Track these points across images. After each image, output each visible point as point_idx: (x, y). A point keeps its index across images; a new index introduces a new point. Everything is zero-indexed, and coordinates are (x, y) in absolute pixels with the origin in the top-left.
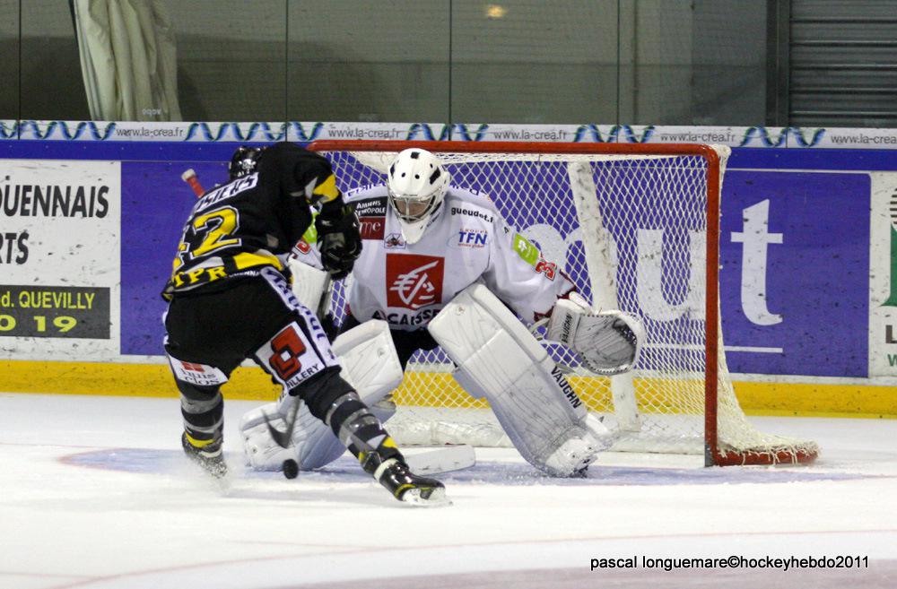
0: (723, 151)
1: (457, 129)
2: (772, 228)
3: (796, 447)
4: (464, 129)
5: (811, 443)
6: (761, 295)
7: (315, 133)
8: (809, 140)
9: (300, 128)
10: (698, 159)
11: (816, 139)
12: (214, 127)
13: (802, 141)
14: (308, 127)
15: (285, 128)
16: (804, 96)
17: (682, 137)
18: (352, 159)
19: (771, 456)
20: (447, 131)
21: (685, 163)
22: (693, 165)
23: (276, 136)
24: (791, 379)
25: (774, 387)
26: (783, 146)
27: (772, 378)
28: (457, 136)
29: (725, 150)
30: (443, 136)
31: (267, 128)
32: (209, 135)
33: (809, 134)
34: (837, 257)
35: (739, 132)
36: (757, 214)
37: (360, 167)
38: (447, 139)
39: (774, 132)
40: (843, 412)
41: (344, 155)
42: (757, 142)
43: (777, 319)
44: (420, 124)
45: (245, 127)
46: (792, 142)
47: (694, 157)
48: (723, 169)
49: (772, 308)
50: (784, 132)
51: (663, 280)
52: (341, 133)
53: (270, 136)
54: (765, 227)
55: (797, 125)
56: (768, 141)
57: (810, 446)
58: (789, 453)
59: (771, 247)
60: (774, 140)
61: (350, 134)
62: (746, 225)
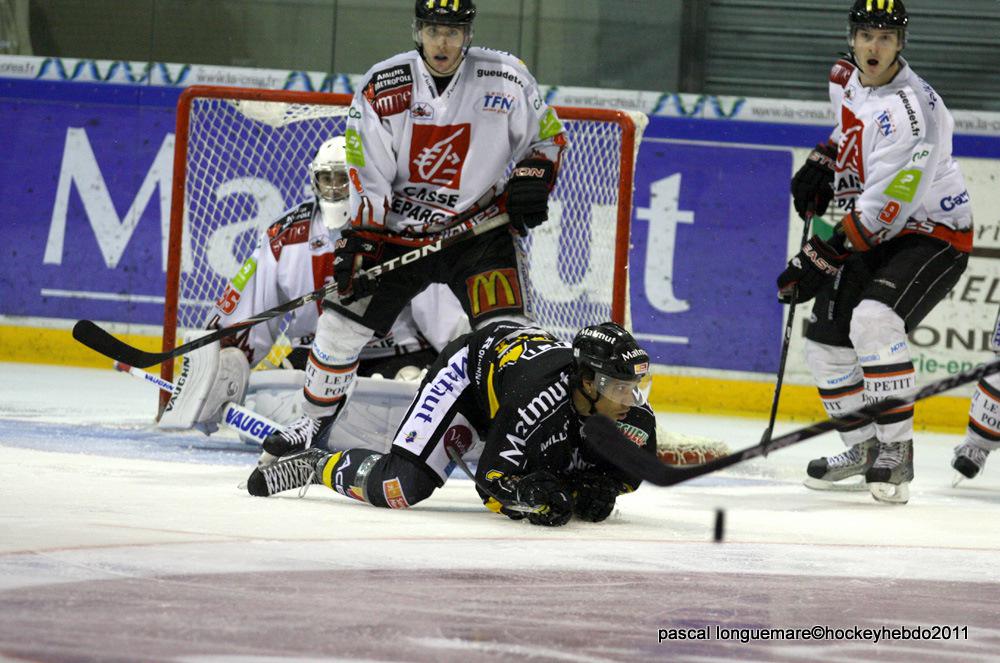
0: (640, 119)
1: (340, 80)
2: (683, 205)
3: (704, 447)
4: (347, 81)
5: (721, 443)
6: (666, 278)
7: (182, 76)
8: (727, 110)
9: (165, 70)
10: (606, 126)
11: (735, 110)
12: (70, 64)
13: (720, 111)
14: (175, 69)
15: (149, 69)
16: (722, 62)
17: (588, 100)
18: (231, 110)
19: (676, 455)
20: (329, 82)
21: (591, 130)
22: (599, 132)
23: (138, 78)
24: (695, 372)
25: (677, 380)
26: (698, 116)
27: (675, 370)
28: (339, 88)
29: (641, 118)
30: (324, 87)
31: (128, 68)
32: (63, 73)
33: (727, 103)
34: (752, 240)
35: (651, 98)
36: (667, 190)
37: (240, 117)
38: (327, 91)
39: (690, 100)
40: (751, 410)
41: (224, 105)
42: (670, 110)
43: (682, 306)
44: (299, 73)
45: (104, 66)
46: (708, 112)
47: (602, 124)
48: (638, 139)
49: (678, 293)
50: (701, 101)
51: (560, 258)
52: (211, 79)
53: (132, 78)
54: (675, 205)
55: (715, 94)
56: (682, 110)
57: (719, 446)
58: (696, 453)
59: (681, 227)
60: (689, 109)
61: (221, 79)
62: (654, 202)
